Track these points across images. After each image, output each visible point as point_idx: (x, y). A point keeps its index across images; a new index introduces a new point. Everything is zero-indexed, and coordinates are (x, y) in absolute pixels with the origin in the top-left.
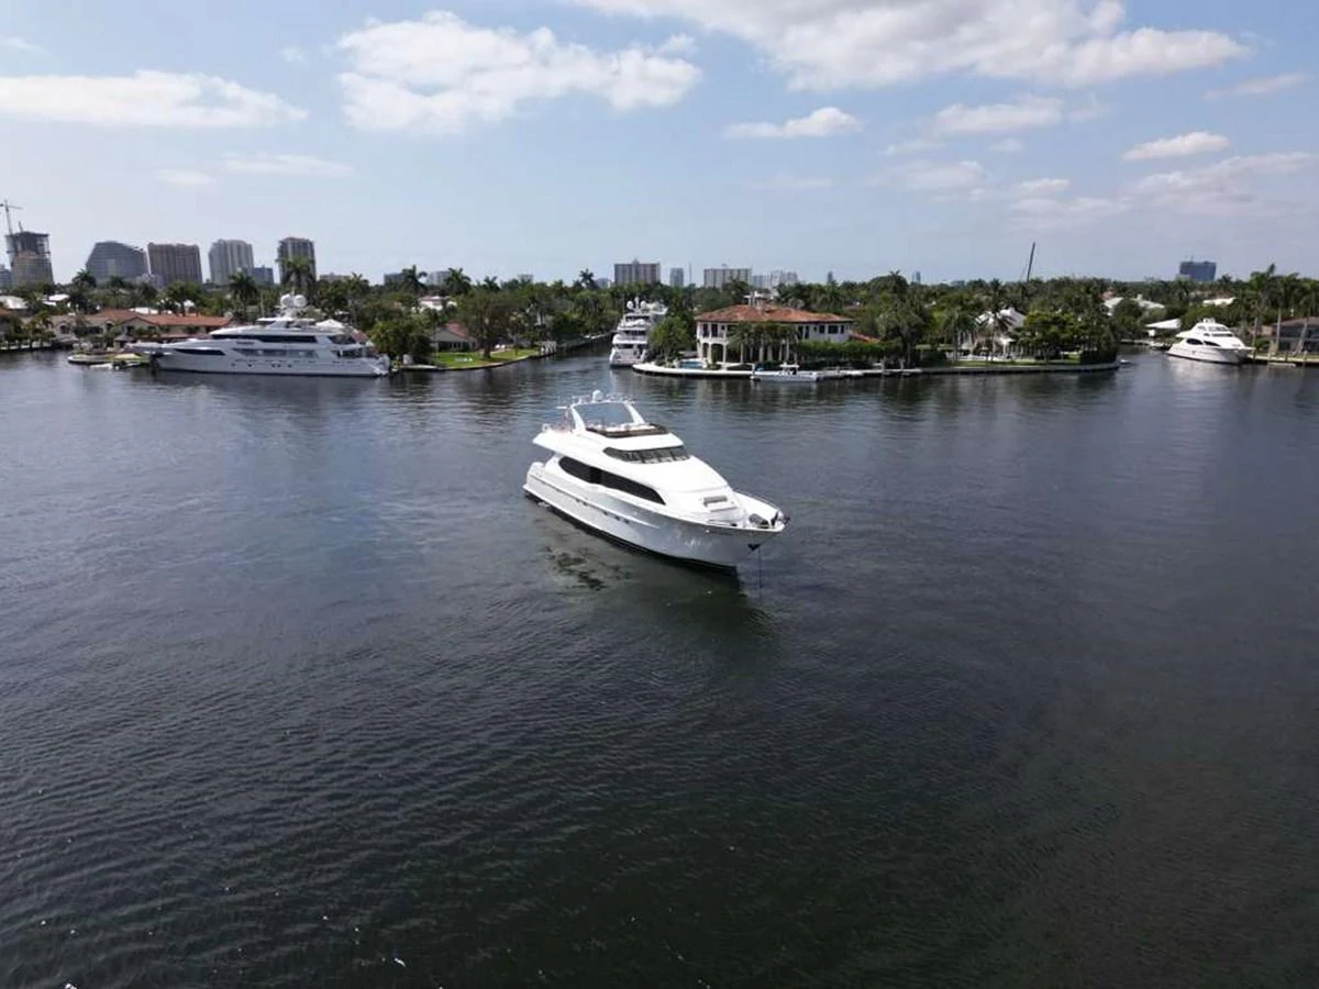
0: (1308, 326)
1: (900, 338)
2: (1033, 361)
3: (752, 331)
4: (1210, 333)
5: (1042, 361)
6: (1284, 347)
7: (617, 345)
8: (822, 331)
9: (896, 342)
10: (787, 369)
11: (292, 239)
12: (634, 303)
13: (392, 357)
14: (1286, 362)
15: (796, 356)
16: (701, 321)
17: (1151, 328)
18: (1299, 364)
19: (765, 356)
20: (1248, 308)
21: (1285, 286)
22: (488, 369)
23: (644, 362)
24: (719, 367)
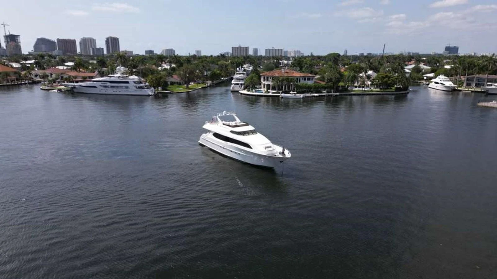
0: (476, 78)
1: (332, 82)
2: (379, 90)
3: (280, 80)
4: (442, 80)
5: (382, 90)
6: (468, 85)
7: (233, 84)
8: (305, 80)
9: (330, 84)
10: (292, 94)
11: (111, 37)
12: (239, 69)
13: (155, 88)
14: (468, 90)
15: (295, 89)
16: (263, 76)
17: (425, 76)
18: (472, 91)
19: (285, 89)
20: (456, 71)
21: (468, 63)
22: (188, 92)
23: (243, 90)
24: (269, 92)
